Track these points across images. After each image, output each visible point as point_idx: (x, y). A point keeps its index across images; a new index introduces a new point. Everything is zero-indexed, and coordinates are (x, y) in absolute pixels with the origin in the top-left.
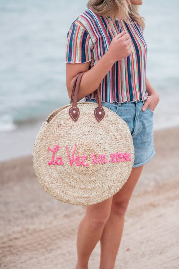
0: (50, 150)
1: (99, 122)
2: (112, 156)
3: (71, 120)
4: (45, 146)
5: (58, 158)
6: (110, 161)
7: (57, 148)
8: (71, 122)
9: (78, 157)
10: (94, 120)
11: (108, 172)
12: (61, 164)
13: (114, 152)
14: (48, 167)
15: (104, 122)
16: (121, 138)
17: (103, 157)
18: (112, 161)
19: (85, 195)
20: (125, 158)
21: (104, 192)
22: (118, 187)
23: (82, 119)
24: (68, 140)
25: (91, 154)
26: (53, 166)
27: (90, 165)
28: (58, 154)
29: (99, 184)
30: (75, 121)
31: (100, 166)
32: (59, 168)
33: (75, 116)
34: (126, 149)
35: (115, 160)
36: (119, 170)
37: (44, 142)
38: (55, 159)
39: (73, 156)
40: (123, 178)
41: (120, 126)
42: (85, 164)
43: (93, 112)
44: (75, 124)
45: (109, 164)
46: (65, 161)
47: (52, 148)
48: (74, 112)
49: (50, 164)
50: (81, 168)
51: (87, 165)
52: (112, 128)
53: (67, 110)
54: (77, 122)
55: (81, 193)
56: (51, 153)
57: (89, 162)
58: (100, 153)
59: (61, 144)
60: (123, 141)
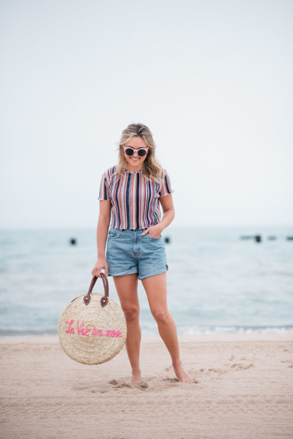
0: (67, 322)
1: (103, 307)
2: (108, 331)
3: (84, 304)
4: (65, 319)
5: (72, 329)
6: (105, 335)
7: (72, 322)
8: (84, 305)
9: (83, 329)
10: (100, 306)
11: (104, 343)
12: (73, 333)
13: (110, 329)
14: (65, 334)
15: (106, 307)
16: (117, 320)
17: (100, 331)
18: (108, 335)
19: (87, 357)
20: (117, 334)
21: (100, 356)
22: (110, 354)
23: (91, 304)
24: (79, 317)
25: (93, 328)
26: (69, 334)
27: (90, 335)
28: (72, 326)
29: (97, 349)
30: (87, 305)
31: (97, 337)
32: (72, 335)
33: (87, 301)
34: (119, 329)
35: (110, 335)
36: (113, 343)
37: (65, 316)
38: (70, 329)
39: (80, 328)
40: (114, 349)
41: (118, 312)
42: (87, 334)
43: (100, 300)
44: (86, 307)
45: (105, 337)
46: (76, 330)
47: (69, 321)
48: (87, 298)
49: (67, 332)
50: (84, 337)
51: (88, 335)
52: (111, 312)
53: (83, 298)
54: (88, 306)
55: (84, 355)
56: (68, 325)
57: (90, 333)
58: (99, 329)
59: (75, 319)
60: (118, 323)
